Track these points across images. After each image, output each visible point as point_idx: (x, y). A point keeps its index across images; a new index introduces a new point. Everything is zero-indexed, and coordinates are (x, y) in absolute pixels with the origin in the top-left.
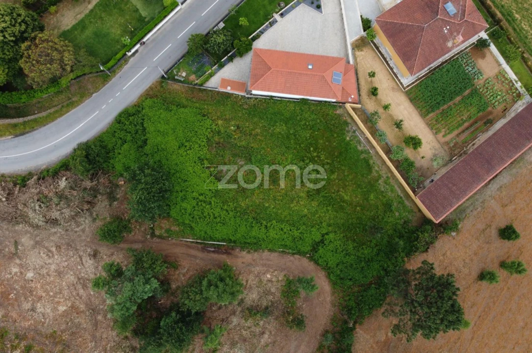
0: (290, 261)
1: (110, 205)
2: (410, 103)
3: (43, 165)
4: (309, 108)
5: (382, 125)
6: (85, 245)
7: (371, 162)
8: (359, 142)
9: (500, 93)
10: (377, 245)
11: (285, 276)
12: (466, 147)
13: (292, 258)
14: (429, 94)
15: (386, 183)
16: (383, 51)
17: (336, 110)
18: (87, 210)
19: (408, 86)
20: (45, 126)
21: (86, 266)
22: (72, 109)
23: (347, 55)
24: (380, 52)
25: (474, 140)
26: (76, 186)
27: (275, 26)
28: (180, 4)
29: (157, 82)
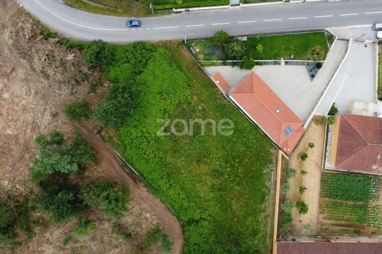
0: (169, 217)
1: (88, 93)
2: (320, 181)
3: (68, 35)
4: (256, 134)
5: (291, 181)
6: (54, 105)
7: (267, 197)
8: (270, 179)
9: (379, 220)
10: (228, 251)
11: (158, 223)
12: (332, 236)
13: (171, 216)
14: (336, 185)
15: (265, 217)
16: (330, 136)
17: (271, 149)
18: (72, 84)
19: (327, 170)
20: (88, 12)
21: (44, 118)
22: (113, 15)
23: (306, 121)
24: (327, 135)
25: (340, 236)
26: (77, 65)
27: (276, 66)
28: (230, 5)
29: (177, 41)
